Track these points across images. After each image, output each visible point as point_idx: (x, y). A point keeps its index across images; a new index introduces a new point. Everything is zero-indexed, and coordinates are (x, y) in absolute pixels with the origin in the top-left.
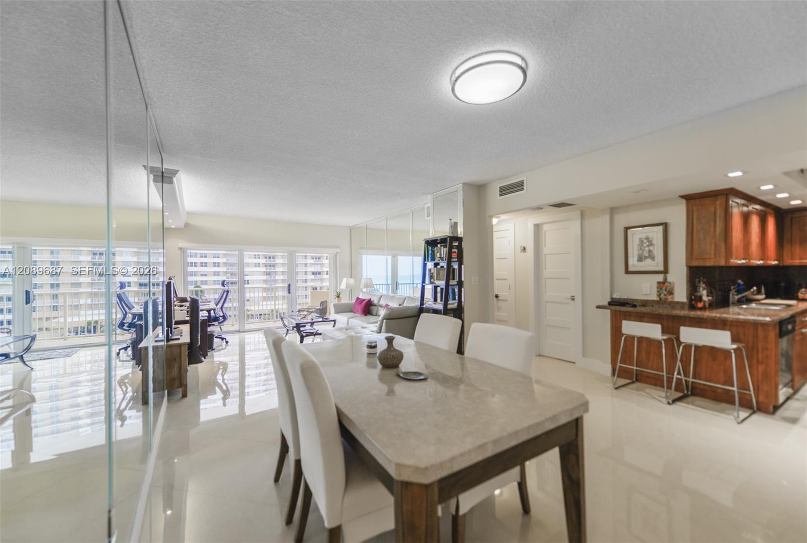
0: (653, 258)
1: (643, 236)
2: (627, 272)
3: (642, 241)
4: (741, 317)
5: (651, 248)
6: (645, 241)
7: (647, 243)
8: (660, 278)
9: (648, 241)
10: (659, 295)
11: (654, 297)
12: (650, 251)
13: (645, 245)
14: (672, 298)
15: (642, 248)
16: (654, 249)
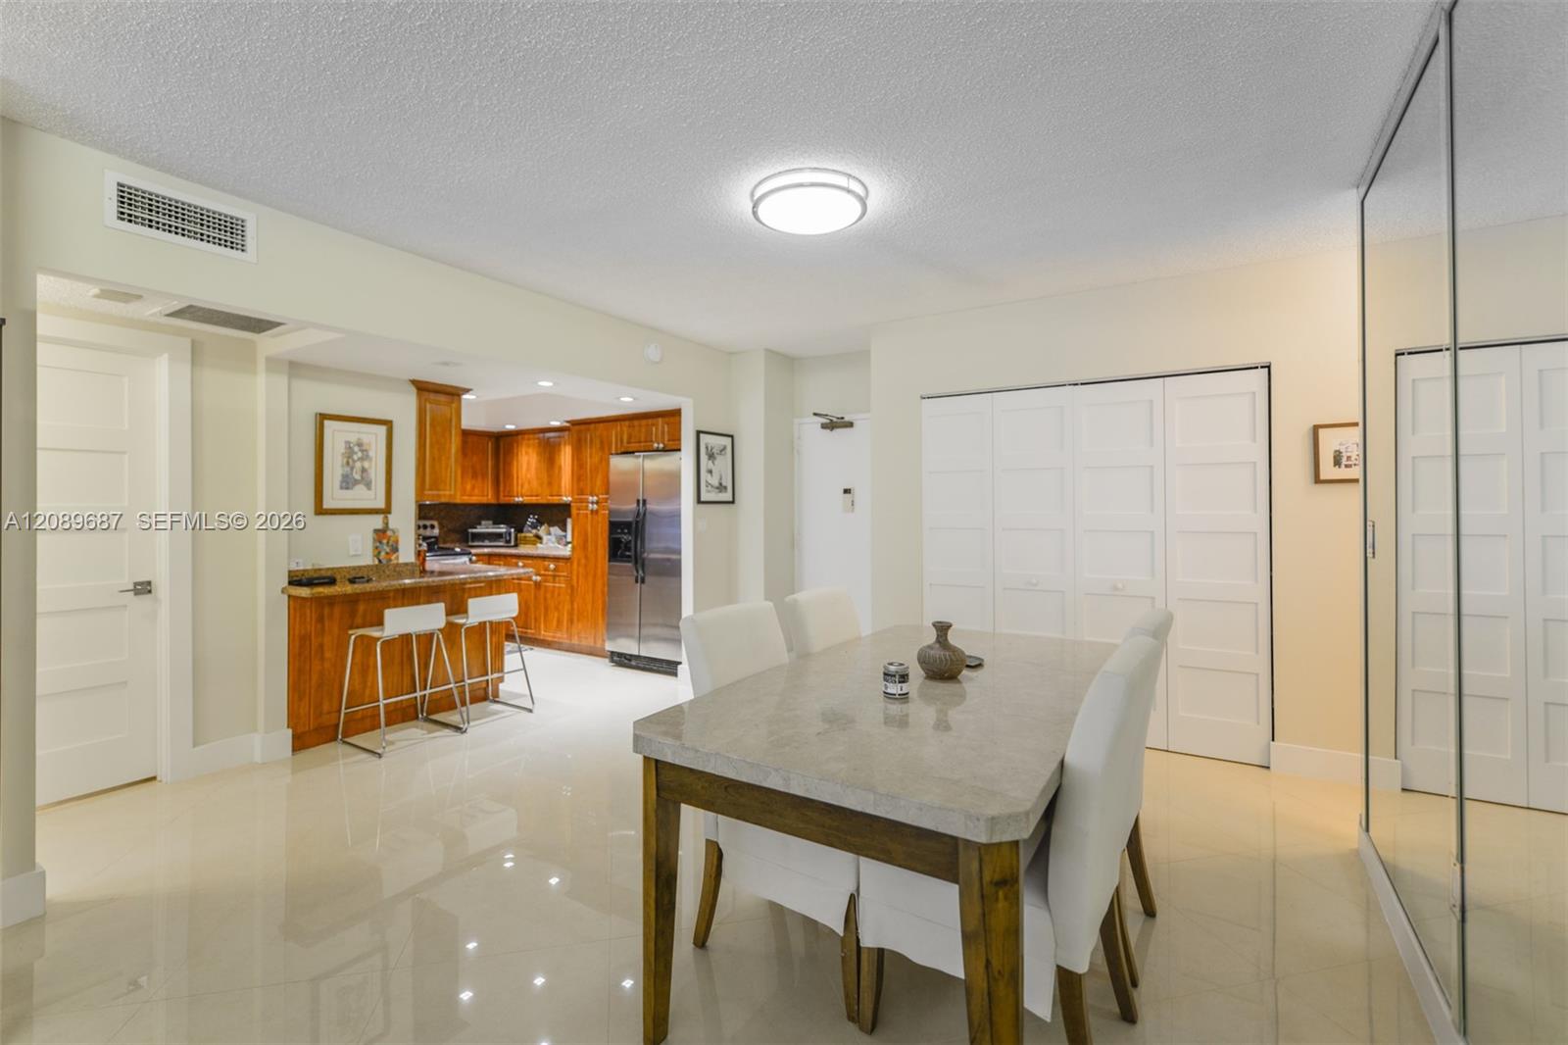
0: (368, 485)
1: (353, 438)
2: (320, 510)
3: (350, 447)
5: (366, 464)
6: (356, 449)
7: (360, 454)
8: (377, 522)
9: (362, 451)
10: (377, 555)
11: (367, 559)
12: (364, 470)
13: (355, 457)
14: (397, 558)
15: (350, 461)
16: (370, 467)
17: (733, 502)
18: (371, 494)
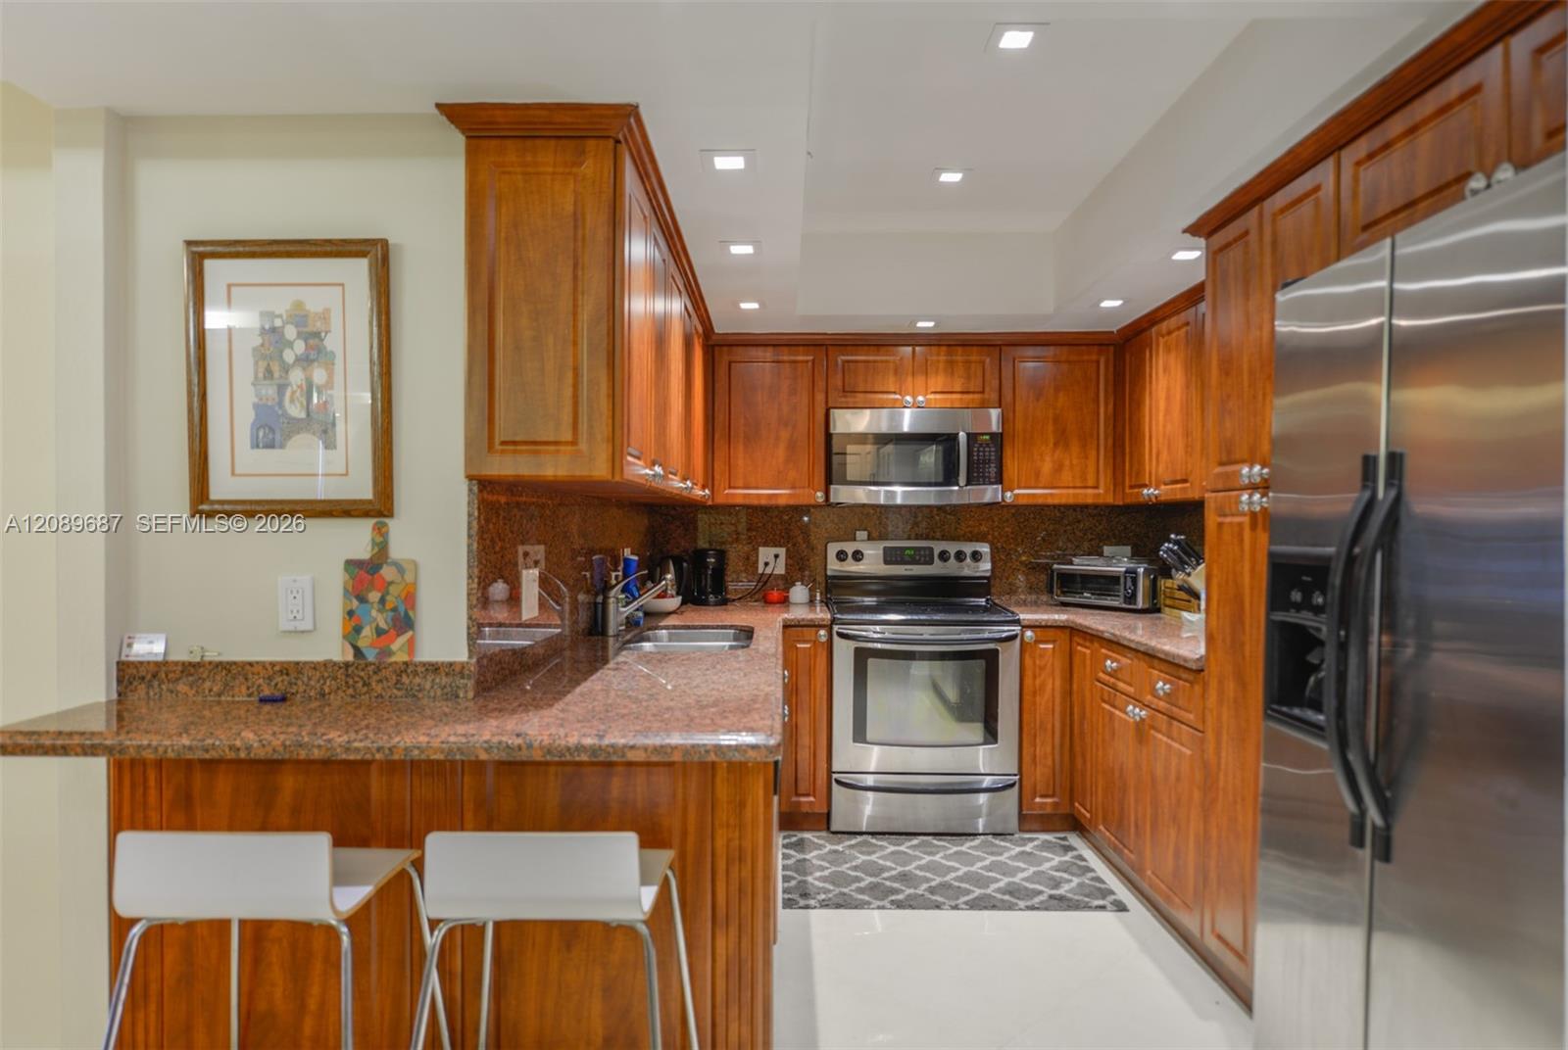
0: (327, 433)
2: (203, 504)
3: (275, 331)
4: (676, 739)
5: (318, 375)
6: (290, 333)
7: (300, 347)
9: (307, 337)
10: (352, 632)
12: (312, 392)
13: (289, 356)
14: (411, 645)
15: (276, 368)
16: (331, 382)
18: (336, 457)
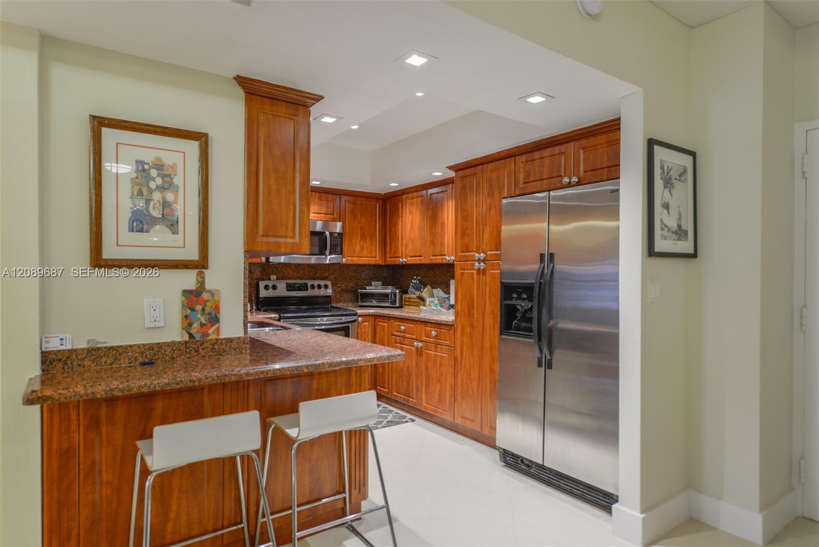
1: (149, 157)
2: (98, 261)
3: (144, 170)
5: (170, 197)
6: (154, 173)
7: (159, 181)
8: (188, 280)
9: (163, 177)
10: (187, 326)
11: (174, 334)
12: (165, 204)
13: (153, 185)
14: (217, 332)
15: (145, 191)
16: (176, 201)
17: (694, 255)
18: (178, 239)
